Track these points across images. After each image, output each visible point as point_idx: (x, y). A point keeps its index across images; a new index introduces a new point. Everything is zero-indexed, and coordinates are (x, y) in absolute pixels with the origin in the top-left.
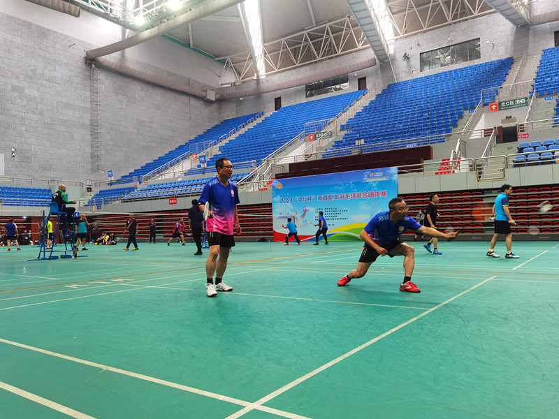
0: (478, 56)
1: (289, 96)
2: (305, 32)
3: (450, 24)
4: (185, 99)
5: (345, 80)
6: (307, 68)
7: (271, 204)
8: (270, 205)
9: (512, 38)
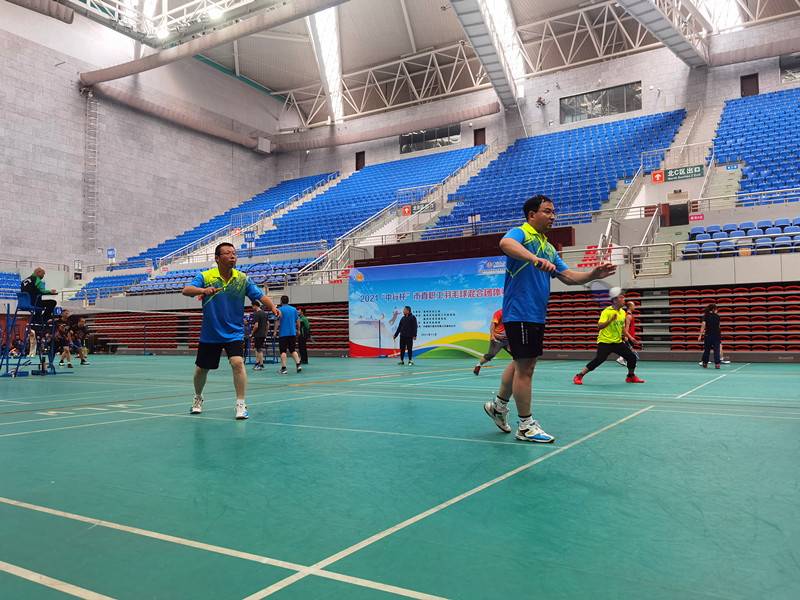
0: (639, 106)
1: (374, 149)
2: (401, 61)
3: (601, 61)
4: (227, 149)
5: (455, 130)
6: (403, 112)
7: (347, 303)
8: (345, 304)
9: (684, 83)
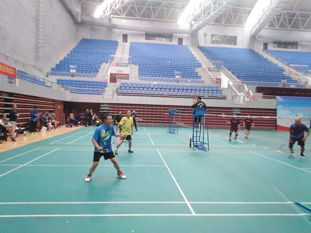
0: (236, 44)
3: (223, 25)
8: (275, 110)
